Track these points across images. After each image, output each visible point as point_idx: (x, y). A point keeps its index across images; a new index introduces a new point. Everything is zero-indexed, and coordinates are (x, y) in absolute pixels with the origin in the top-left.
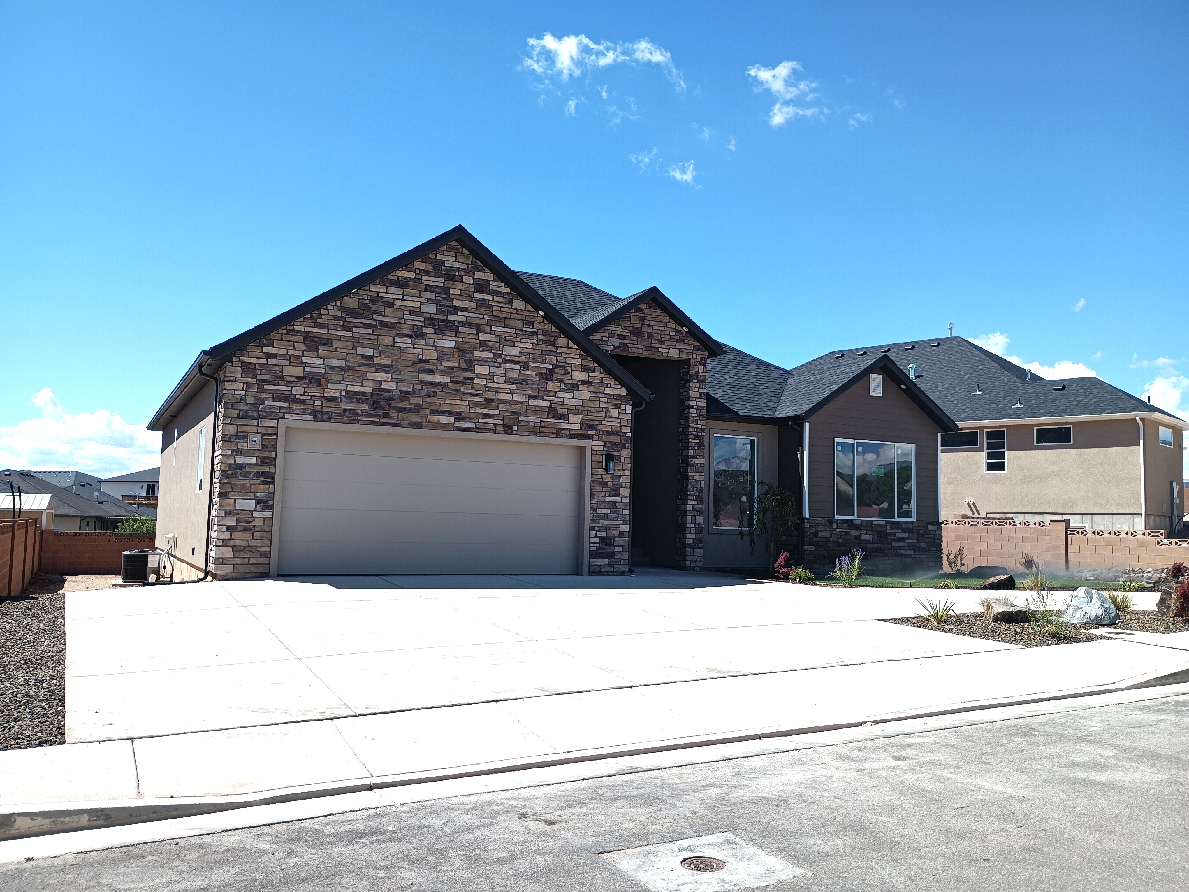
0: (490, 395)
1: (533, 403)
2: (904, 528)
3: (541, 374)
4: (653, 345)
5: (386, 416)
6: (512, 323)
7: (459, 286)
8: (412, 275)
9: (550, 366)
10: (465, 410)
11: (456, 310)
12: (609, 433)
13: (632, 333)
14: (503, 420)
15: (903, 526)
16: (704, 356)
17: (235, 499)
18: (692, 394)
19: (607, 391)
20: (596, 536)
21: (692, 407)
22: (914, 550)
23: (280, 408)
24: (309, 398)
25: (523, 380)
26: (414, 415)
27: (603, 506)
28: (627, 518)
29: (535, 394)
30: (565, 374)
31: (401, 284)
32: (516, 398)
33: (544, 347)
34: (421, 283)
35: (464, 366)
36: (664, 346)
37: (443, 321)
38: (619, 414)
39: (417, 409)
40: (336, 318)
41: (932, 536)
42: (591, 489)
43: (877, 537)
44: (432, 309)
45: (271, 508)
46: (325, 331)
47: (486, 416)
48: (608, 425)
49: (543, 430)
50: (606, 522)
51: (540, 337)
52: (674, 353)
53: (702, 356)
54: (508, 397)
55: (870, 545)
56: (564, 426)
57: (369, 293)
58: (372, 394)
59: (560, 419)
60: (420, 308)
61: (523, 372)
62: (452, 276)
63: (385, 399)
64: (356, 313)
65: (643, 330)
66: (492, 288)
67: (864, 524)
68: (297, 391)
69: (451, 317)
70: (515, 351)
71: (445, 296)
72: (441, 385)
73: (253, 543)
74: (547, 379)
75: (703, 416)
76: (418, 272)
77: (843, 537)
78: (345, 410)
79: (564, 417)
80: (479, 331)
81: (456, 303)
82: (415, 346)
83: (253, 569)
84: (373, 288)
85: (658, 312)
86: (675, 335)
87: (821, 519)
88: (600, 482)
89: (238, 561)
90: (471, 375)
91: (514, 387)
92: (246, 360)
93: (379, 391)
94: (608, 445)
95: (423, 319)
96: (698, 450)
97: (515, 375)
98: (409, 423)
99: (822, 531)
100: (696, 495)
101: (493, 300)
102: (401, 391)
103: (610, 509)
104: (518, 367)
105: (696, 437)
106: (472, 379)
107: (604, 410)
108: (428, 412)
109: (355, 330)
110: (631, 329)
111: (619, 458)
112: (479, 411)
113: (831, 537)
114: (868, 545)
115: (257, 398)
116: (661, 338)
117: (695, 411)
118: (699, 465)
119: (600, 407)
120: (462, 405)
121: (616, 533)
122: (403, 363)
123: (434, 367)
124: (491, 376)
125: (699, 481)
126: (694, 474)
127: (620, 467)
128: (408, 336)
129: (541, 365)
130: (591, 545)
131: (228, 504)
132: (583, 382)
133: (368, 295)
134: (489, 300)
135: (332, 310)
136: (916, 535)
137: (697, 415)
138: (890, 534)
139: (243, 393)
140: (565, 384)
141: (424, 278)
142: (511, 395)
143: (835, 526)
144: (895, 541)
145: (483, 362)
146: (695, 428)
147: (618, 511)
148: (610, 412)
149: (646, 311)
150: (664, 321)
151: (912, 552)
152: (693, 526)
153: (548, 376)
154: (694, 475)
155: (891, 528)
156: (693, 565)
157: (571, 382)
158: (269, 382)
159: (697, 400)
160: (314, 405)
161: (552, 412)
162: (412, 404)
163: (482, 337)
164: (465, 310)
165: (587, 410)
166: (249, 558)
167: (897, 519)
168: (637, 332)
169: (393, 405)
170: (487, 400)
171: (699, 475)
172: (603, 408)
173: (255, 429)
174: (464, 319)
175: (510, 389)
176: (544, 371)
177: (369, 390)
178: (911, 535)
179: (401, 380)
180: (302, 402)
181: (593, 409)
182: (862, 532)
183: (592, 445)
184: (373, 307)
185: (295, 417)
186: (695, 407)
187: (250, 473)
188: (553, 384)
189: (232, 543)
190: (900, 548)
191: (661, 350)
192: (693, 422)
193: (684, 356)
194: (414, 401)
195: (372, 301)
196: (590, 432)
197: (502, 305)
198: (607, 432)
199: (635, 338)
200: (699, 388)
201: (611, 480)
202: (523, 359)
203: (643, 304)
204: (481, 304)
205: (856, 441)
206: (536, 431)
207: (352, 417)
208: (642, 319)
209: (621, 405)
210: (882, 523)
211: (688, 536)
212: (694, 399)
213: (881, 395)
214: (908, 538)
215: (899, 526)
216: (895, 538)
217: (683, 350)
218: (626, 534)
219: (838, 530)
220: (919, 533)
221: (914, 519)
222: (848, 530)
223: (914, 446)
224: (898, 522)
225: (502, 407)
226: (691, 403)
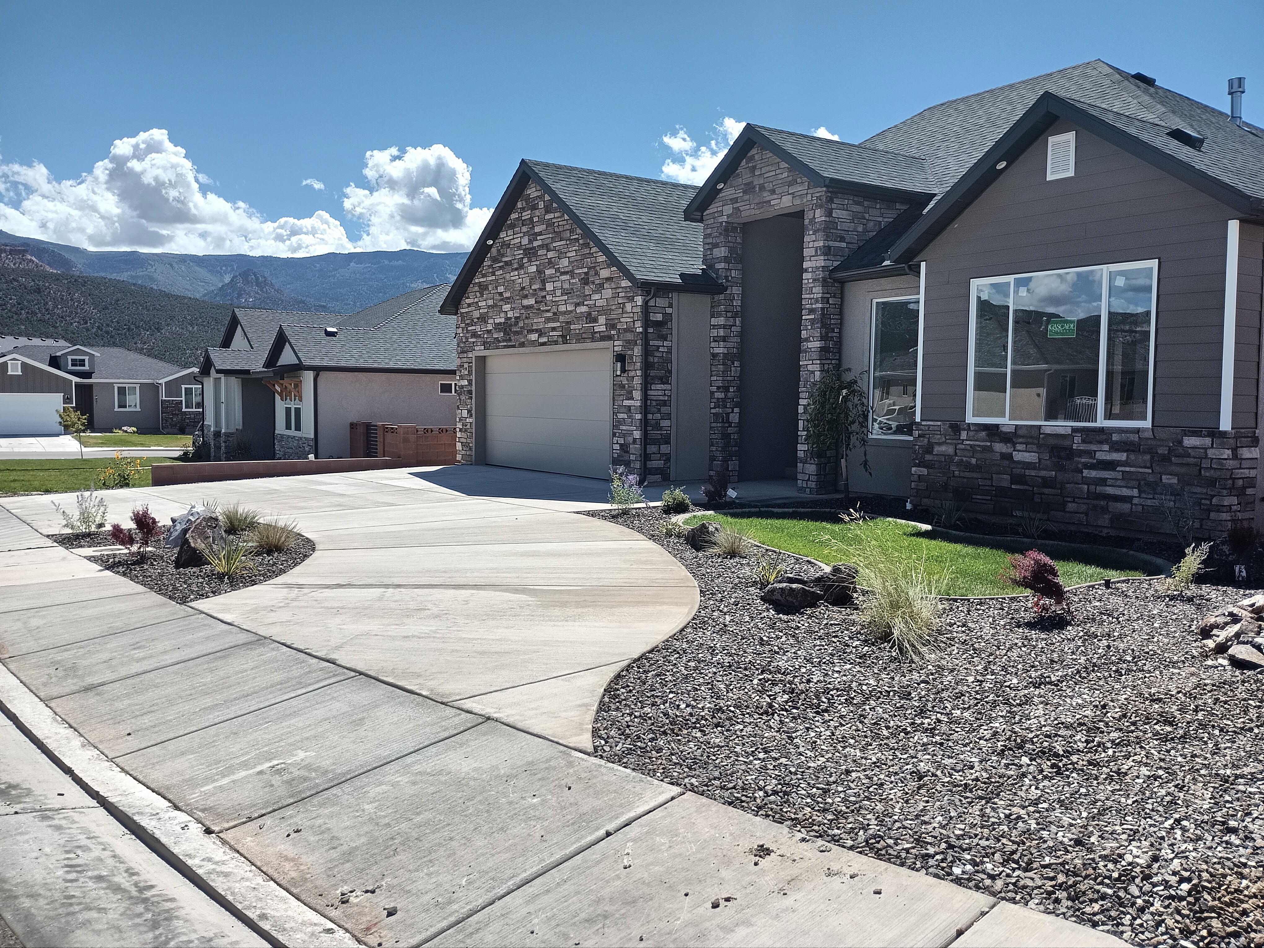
0: (555, 309)
1: (578, 310)
2: (1116, 442)
3: (582, 279)
4: (765, 199)
6: (564, 235)
7: (537, 213)
8: (517, 216)
9: (587, 270)
10: (543, 326)
11: (536, 236)
12: (625, 331)
13: (745, 192)
14: (562, 331)
15: (1115, 437)
16: (820, 194)
17: (461, 410)
18: (806, 252)
19: (623, 283)
20: (617, 443)
21: (806, 270)
22: (1139, 487)
23: (474, 342)
24: (482, 332)
25: (572, 289)
26: (521, 336)
27: (621, 410)
28: (638, 424)
29: (578, 301)
30: (596, 274)
31: (512, 226)
32: (569, 308)
33: (583, 252)
34: (522, 219)
35: (541, 286)
36: (776, 196)
37: (531, 249)
38: (632, 307)
39: (521, 332)
40: (489, 266)
41: (1191, 460)
42: (613, 393)
43: (1050, 457)
44: (525, 241)
45: (472, 415)
46: (486, 279)
48: (624, 321)
49: (584, 335)
50: (624, 428)
52: (786, 202)
53: (818, 195)
54: (564, 308)
55: (1033, 473)
56: (596, 329)
58: (504, 323)
59: (593, 322)
60: (521, 242)
61: (571, 281)
62: (534, 207)
63: (509, 326)
64: (496, 259)
65: (755, 183)
67: (1020, 432)
68: (478, 329)
69: (535, 244)
70: (566, 262)
71: (531, 226)
72: (531, 307)
73: (468, 440)
74: (585, 284)
75: (819, 280)
76: (519, 211)
77: (978, 455)
78: (495, 339)
79: (596, 320)
80: (548, 250)
81: (537, 230)
82: (520, 277)
83: (468, 459)
84: (502, 236)
85: (766, 154)
86: (787, 177)
87: (939, 423)
88: (619, 385)
89: (463, 452)
90: (544, 293)
91: (566, 297)
92: (461, 311)
93: (507, 319)
94: (624, 344)
95: (522, 252)
96: (812, 328)
97: (567, 285)
98: (519, 344)
99: (940, 444)
100: (808, 392)
102: (515, 318)
103: (627, 413)
104: (568, 277)
105: (811, 311)
106: (545, 297)
107: (622, 306)
108: (526, 332)
109: (496, 273)
110: (743, 186)
112: (550, 325)
113: (956, 454)
114: (1027, 472)
115: (466, 338)
116: (773, 186)
117: (810, 276)
118: (812, 350)
119: (618, 303)
120: (541, 322)
121: (630, 439)
122: (515, 293)
123: (528, 292)
124: (555, 290)
125: (813, 372)
126: (806, 363)
127: (633, 367)
128: (516, 269)
129: (581, 271)
130: (614, 451)
131: (459, 413)
132: (607, 279)
133: (500, 243)
134: (552, 219)
136: (1148, 457)
137: (811, 281)
138: (1081, 453)
139: (462, 335)
140: (596, 285)
141: (522, 214)
143: (964, 435)
144: (1092, 467)
145: (550, 278)
146: (809, 299)
147: (632, 416)
148: (626, 307)
149: (756, 157)
150: (773, 162)
151: (1135, 492)
152: (805, 433)
153: (585, 280)
154: (807, 365)
155: (1084, 441)
157: (598, 281)
158: (468, 325)
159: (812, 259)
160: (484, 338)
161: (589, 316)
162: (519, 328)
163: (550, 255)
164: (541, 234)
165: (610, 309)
166: (467, 451)
167: (1101, 422)
168: (748, 189)
169: (512, 330)
170: (555, 314)
171: (813, 364)
172: (620, 303)
173: (466, 360)
175: (565, 300)
176: (583, 276)
177: (503, 320)
178: (1132, 457)
179: (515, 308)
180: (480, 336)
181: (613, 307)
182: (1018, 447)
183: (613, 346)
185: (478, 348)
186: (810, 270)
187: (465, 391)
188: (588, 287)
189: (461, 440)
190: (1103, 482)
191: (772, 203)
192: (807, 290)
193: (797, 202)
194: (521, 324)
195: (502, 247)
198: (624, 329)
199: (747, 197)
200: (814, 241)
201: (626, 382)
202: (571, 268)
203: (754, 150)
204: (549, 224)
205: (1013, 277)
209: (633, 297)
210: (1062, 431)
211: (800, 447)
212: (808, 258)
213: (1071, 173)
214: (1126, 464)
215: (1105, 437)
216: (1091, 461)
217: (797, 194)
218: (638, 441)
219: (968, 442)
220: (1157, 453)
221: (1147, 424)
222: (989, 444)
223: (1154, 264)
224: (1102, 430)
225: (562, 318)
226: (805, 265)
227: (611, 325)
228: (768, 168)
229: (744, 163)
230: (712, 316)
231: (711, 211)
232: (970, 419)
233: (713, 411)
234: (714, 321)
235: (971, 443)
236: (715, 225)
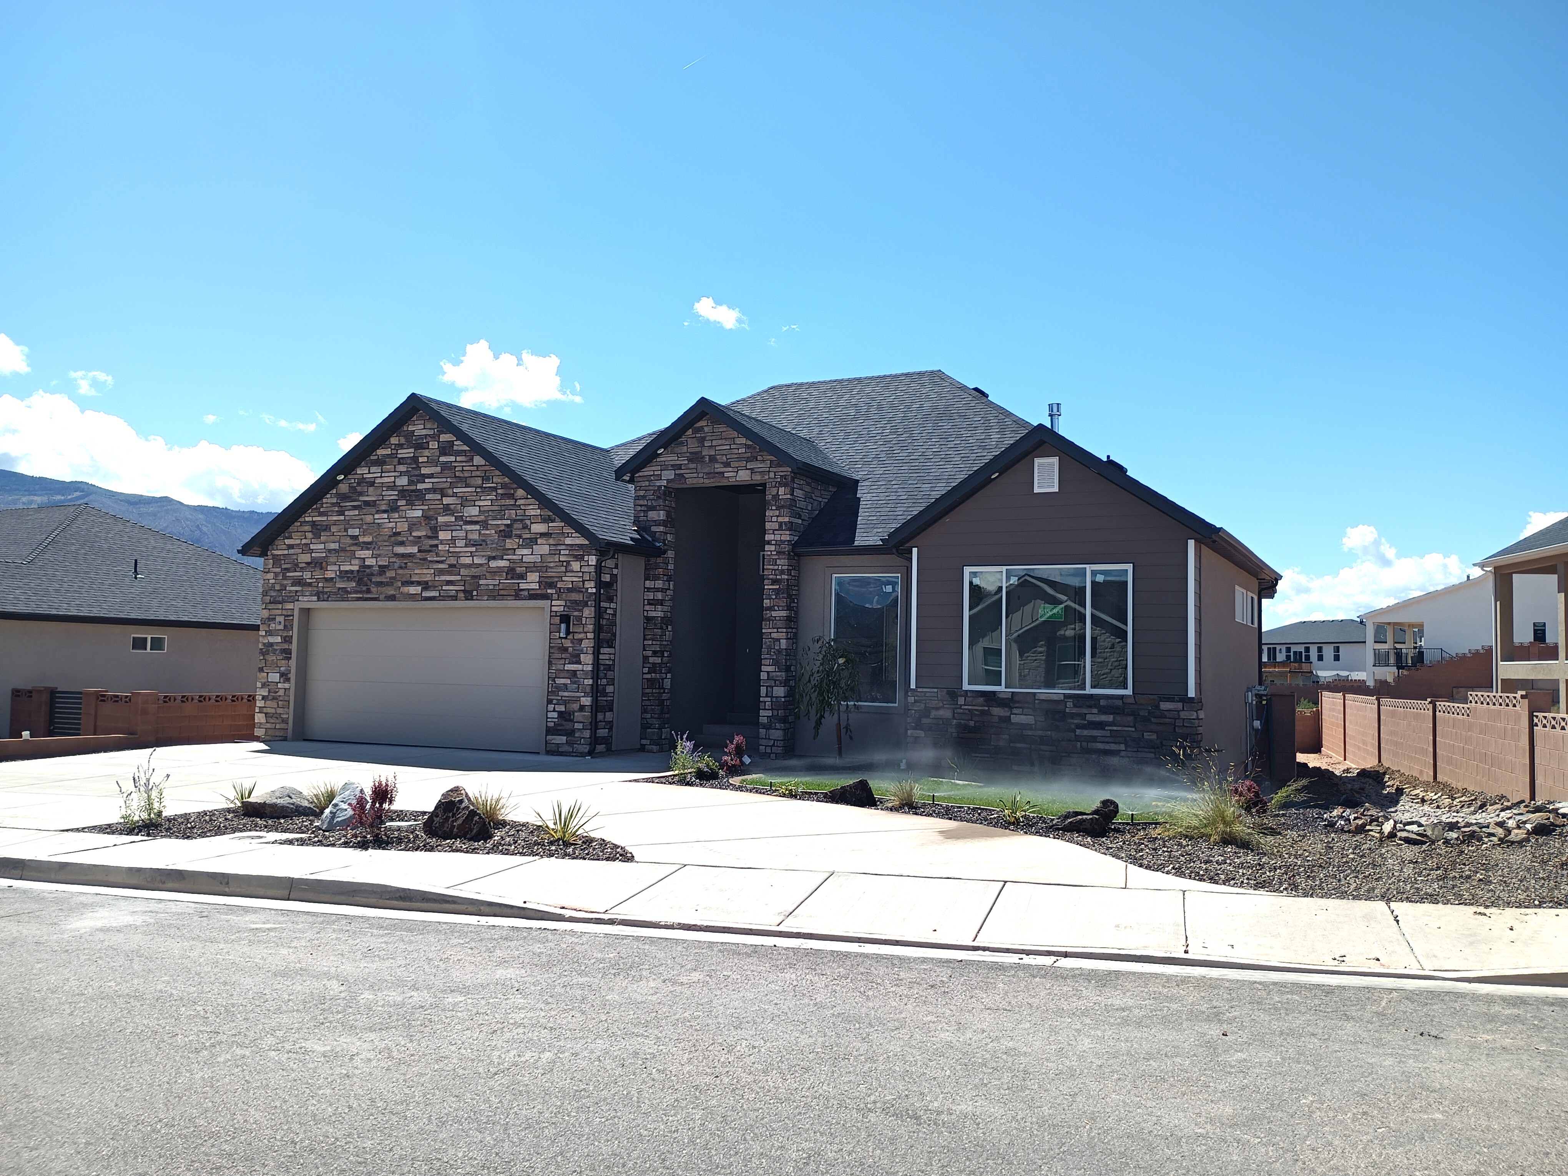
0: (453, 561)
1: (493, 564)
2: (1104, 707)
3: (501, 531)
4: (716, 470)
5: (369, 591)
6: (472, 481)
7: (426, 453)
8: (388, 451)
9: (509, 522)
10: (430, 579)
11: (423, 478)
12: (570, 590)
13: (690, 460)
14: (464, 585)
15: (1102, 702)
16: (785, 473)
17: (268, 673)
18: (768, 526)
19: (568, 541)
20: (554, 711)
21: (769, 543)
22: (1126, 743)
23: (297, 591)
24: (315, 580)
25: (483, 541)
26: (389, 588)
27: (562, 675)
28: (588, 689)
29: (494, 554)
30: (524, 528)
31: (380, 462)
32: (477, 561)
33: (503, 502)
34: (396, 457)
35: (430, 534)
36: (730, 469)
37: (412, 491)
38: (581, 566)
39: (390, 584)
40: (333, 504)
41: (1167, 720)
42: (549, 656)
43: (1045, 719)
44: (403, 481)
45: (288, 680)
46: (325, 518)
47: (449, 583)
48: (569, 580)
49: (502, 592)
50: (566, 694)
51: (499, 491)
52: (744, 476)
53: (782, 474)
54: (468, 561)
55: (1030, 733)
56: (522, 586)
57: (356, 476)
58: (358, 571)
59: (519, 578)
60: (394, 482)
61: (483, 532)
62: (420, 446)
63: (368, 575)
64: (348, 497)
65: (703, 454)
66: (455, 448)
67: (1019, 698)
68: (306, 575)
69: (420, 486)
70: (475, 511)
71: (414, 466)
72: (410, 556)
73: (279, 711)
74: (505, 537)
75: (784, 553)
76: (393, 447)
77: (976, 719)
78: (339, 588)
79: (522, 576)
80: (443, 495)
81: (424, 471)
82: (391, 520)
83: (277, 734)
84: (359, 471)
85: (722, 428)
86: (746, 452)
87: (936, 690)
88: (559, 648)
89: (268, 726)
90: (436, 542)
91: (474, 549)
92: (275, 552)
93: (364, 567)
94: (568, 604)
95: (396, 493)
96: (776, 598)
97: (475, 536)
98: (385, 597)
99: (937, 709)
100: (773, 659)
101: (456, 461)
102: (380, 566)
103: (570, 679)
104: (478, 527)
105: (774, 582)
106: (437, 546)
107: (565, 564)
108: (400, 584)
109: (347, 513)
110: (688, 455)
111: (579, 618)
112: (443, 578)
113: (954, 718)
114: (1025, 733)
115: (282, 585)
116: (727, 459)
117: (773, 548)
118: (777, 618)
119: (560, 561)
120: (427, 574)
121: (576, 706)
122: (381, 538)
123: (405, 539)
124: (453, 540)
125: (779, 640)
126: (769, 631)
127: (581, 630)
128: (385, 512)
129: (500, 522)
130: (548, 720)
131: (262, 677)
132: (542, 535)
133: (355, 479)
134: (451, 462)
135: (329, 499)
136: (1131, 718)
137: (775, 553)
138: (1073, 716)
139: (273, 581)
140: (524, 539)
141: (399, 452)
142: (471, 558)
143: (961, 701)
144: (1083, 727)
145: (447, 527)
146: (773, 570)
147: (579, 681)
148: (571, 566)
149: (706, 429)
150: (731, 436)
151: (1122, 747)
152: (769, 699)
153: (506, 533)
154: (770, 633)
155: (1075, 706)
156: (769, 751)
157: (528, 536)
158: (288, 570)
159: (776, 532)
160: (317, 587)
161: (511, 572)
162: (386, 578)
163: (446, 500)
164: (431, 476)
165: (546, 566)
166: (276, 723)
167: (1089, 691)
168: (695, 458)
169: (373, 580)
170: (451, 566)
171: (778, 632)
172: (563, 562)
173: (279, 612)
174: (430, 486)
175: (471, 552)
176: (502, 528)
177: (356, 568)
178: (1118, 718)
179: (379, 555)
180: (310, 584)
181: (552, 565)
182: (1015, 711)
183: (551, 606)
184: (359, 489)
185: (306, 599)
186: (773, 542)
187: (277, 650)
188: (511, 541)
189: (265, 710)
190: (1094, 739)
191: (726, 475)
192: (770, 561)
193: (758, 478)
194: (390, 574)
195: (359, 484)
196: (549, 591)
197: (464, 464)
198: (568, 589)
199: (694, 466)
200: (778, 516)
201: (571, 645)
202: (482, 518)
203: (702, 422)
204: (446, 467)
205: (1005, 568)
206: (495, 595)
207: (343, 595)
208: (702, 440)
209: (583, 556)
210: (1055, 697)
211: (762, 713)
212: (771, 532)
213: (1056, 489)
214: (1113, 724)
215: (1093, 702)
216: (1082, 722)
217: (756, 470)
218: (588, 709)
219: (966, 707)
220: (1139, 715)
221: (1129, 692)
222: (987, 708)
223: (1129, 567)
224: (1091, 696)
225: (463, 571)
226: (768, 537)
227: (547, 583)
228: (720, 442)
229: (690, 432)
230: (647, 578)
231: (646, 474)
232: (966, 687)
233: (649, 676)
234: (648, 584)
235: (970, 707)
236: (651, 488)
